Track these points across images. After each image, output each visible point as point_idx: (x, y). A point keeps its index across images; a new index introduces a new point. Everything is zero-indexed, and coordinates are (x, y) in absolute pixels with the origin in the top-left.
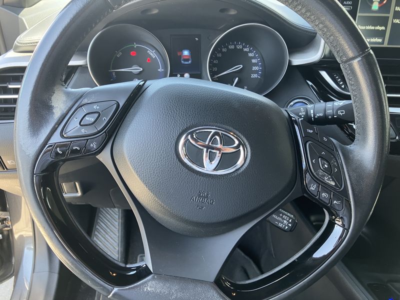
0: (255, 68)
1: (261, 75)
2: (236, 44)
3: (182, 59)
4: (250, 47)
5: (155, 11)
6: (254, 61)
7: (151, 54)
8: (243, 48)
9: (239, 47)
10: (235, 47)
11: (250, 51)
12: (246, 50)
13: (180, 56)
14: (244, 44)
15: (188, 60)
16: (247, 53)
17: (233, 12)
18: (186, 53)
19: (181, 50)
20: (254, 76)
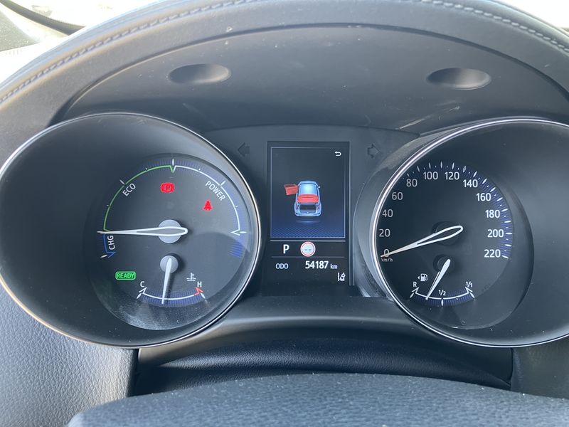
0: (495, 233)
1: (512, 253)
2: (444, 170)
3: (297, 203)
4: (481, 176)
5: (220, 75)
6: (491, 214)
7: (216, 190)
8: (461, 179)
9: (453, 176)
10: (442, 176)
11: (482, 189)
12: (470, 184)
13: (293, 197)
14: (464, 169)
15: (312, 207)
16: (473, 191)
17: (471, 82)
18: (308, 189)
19: (296, 181)
20: (493, 254)
